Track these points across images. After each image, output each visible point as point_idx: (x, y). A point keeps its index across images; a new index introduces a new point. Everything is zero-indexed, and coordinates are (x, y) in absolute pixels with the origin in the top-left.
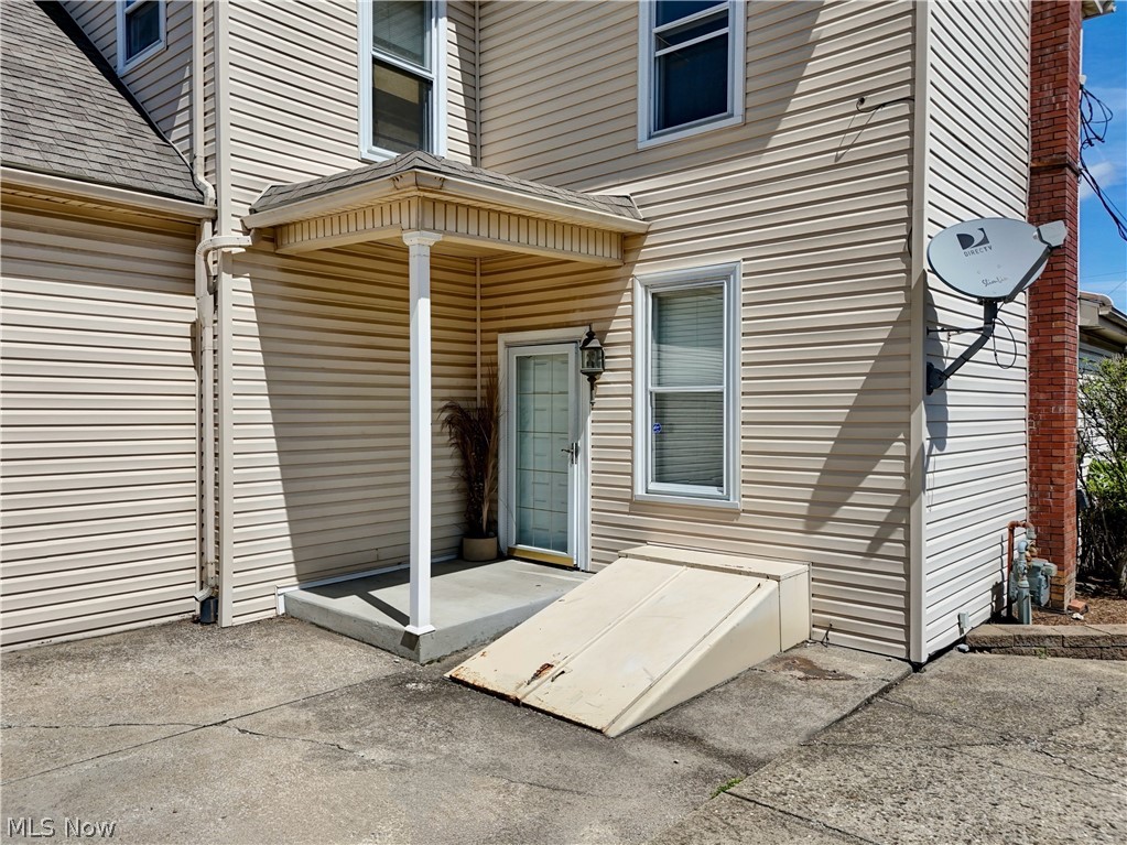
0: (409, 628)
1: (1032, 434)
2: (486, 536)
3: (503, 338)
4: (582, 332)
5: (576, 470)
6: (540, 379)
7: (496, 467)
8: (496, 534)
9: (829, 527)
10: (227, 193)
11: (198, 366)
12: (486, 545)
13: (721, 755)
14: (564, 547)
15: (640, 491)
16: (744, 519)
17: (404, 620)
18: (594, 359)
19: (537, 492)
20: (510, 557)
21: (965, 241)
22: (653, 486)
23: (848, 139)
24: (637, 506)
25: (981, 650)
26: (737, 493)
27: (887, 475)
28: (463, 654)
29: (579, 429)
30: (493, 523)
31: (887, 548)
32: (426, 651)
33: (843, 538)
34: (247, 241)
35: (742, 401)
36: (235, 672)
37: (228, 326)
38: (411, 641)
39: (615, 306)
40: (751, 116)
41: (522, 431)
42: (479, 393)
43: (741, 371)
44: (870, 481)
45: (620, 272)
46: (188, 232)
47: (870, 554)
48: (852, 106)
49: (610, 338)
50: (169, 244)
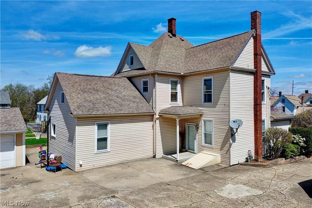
0: (177, 159)
1: (255, 138)
2: (184, 149)
3: (186, 123)
4: (196, 124)
5: (195, 141)
6: (191, 129)
7: (185, 140)
8: (185, 148)
9: (222, 150)
10: (157, 111)
11: (153, 129)
12: (184, 150)
13: (205, 171)
14: (194, 150)
15: (203, 145)
16: (214, 149)
17: (176, 159)
18: (197, 128)
19: (191, 143)
20: (187, 151)
21: (234, 122)
22: (205, 144)
23: (224, 109)
24: (203, 146)
25: (241, 165)
26: (213, 146)
27: (227, 145)
28: (182, 162)
29: (196, 136)
30: (185, 147)
31: (228, 153)
32: (179, 162)
33: (224, 152)
34: (159, 116)
35: (214, 135)
36: (161, 163)
37: (157, 125)
38: (177, 161)
39: (200, 122)
40: (214, 103)
41: (189, 135)
42: (183, 130)
43: (214, 132)
44: (226, 146)
45: (200, 118)
46: (153, 115)
47: (226, 154)
48: (224, 105)
49: (199, 125)
50: (150, 117)
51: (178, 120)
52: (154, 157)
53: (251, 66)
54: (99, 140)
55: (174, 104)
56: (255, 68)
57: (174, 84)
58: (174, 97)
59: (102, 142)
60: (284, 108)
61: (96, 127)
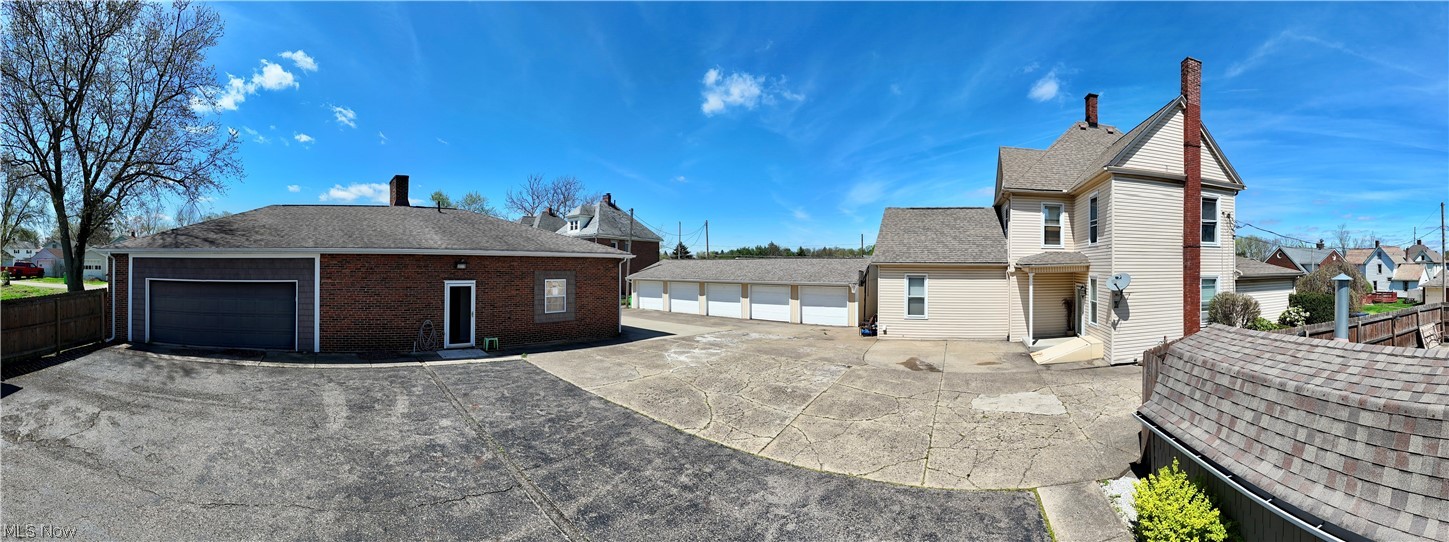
10: (1012, 261)
15: (1089, 323)
21: (1117, 278)
37: (1011, 285)
50: (999, 270)
51: (1031, 275)
52: (1008, 340)
53: (1178, 169)
54: (911, 300)
55: (1052, 248)
56: (1186, 172)
57: (1053, 213)
58: (1052, 236)
59: (916, 305)
60: (1380, 266)
61: (906, 282)
